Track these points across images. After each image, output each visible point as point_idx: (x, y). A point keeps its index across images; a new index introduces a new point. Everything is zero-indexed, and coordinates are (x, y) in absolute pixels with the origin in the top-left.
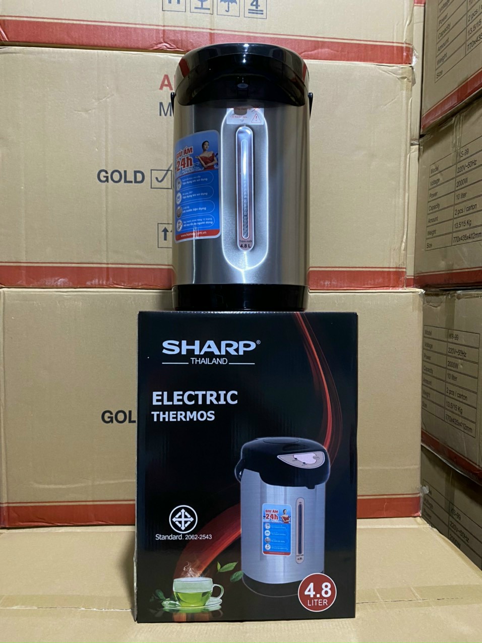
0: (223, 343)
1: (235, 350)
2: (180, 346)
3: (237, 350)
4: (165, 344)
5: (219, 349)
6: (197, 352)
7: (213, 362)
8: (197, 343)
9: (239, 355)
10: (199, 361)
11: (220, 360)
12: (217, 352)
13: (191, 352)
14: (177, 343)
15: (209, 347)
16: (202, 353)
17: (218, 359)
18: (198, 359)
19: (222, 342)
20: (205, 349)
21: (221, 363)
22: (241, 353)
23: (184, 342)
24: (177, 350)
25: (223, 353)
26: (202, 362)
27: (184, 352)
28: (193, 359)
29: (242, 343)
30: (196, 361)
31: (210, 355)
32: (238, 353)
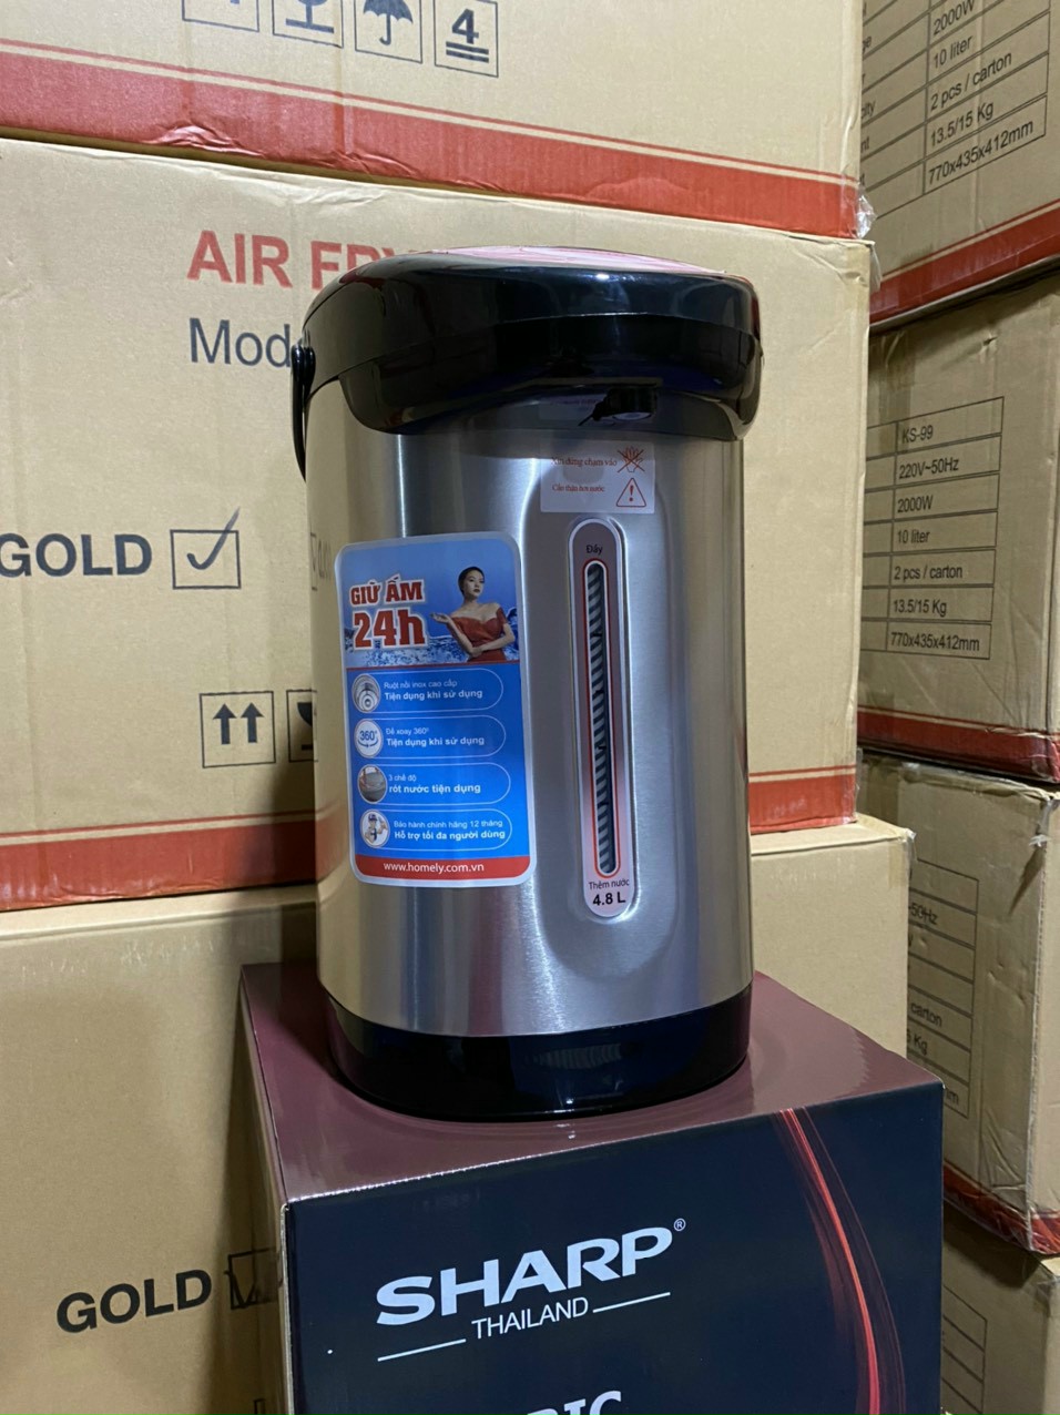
0: (574, 1252)
1: (608, 1265)
2: (435, 1291)
3: (616, 1264)
4: (386, 1295)
5: (562, 1272)
6: (491, 1299)
7: (543, 1317)
8: (492, 1268)
9: (623, 1279)
10: (501, 1324)
11: (566, 1309)
12: (554, 1284)
13: (471, 1303)
14: (425, 1282)
15: (531, 1272)
16: (509, 1297)
17: (558, 1305)
18: (495, 1320)
19: (570, 1248)
20: (519, 1282)
21: (569, 1316)
22: (629, 1269)
23: (448, 1276)
24: (426, 1305)
25: (575, 1280)
26: (508, 1325)
27: (449, 1308)
28: (479, 1322)
29: (629, 1239)
30: (490, 1326)
31: (534, 1298)
32: (619, 1271)
